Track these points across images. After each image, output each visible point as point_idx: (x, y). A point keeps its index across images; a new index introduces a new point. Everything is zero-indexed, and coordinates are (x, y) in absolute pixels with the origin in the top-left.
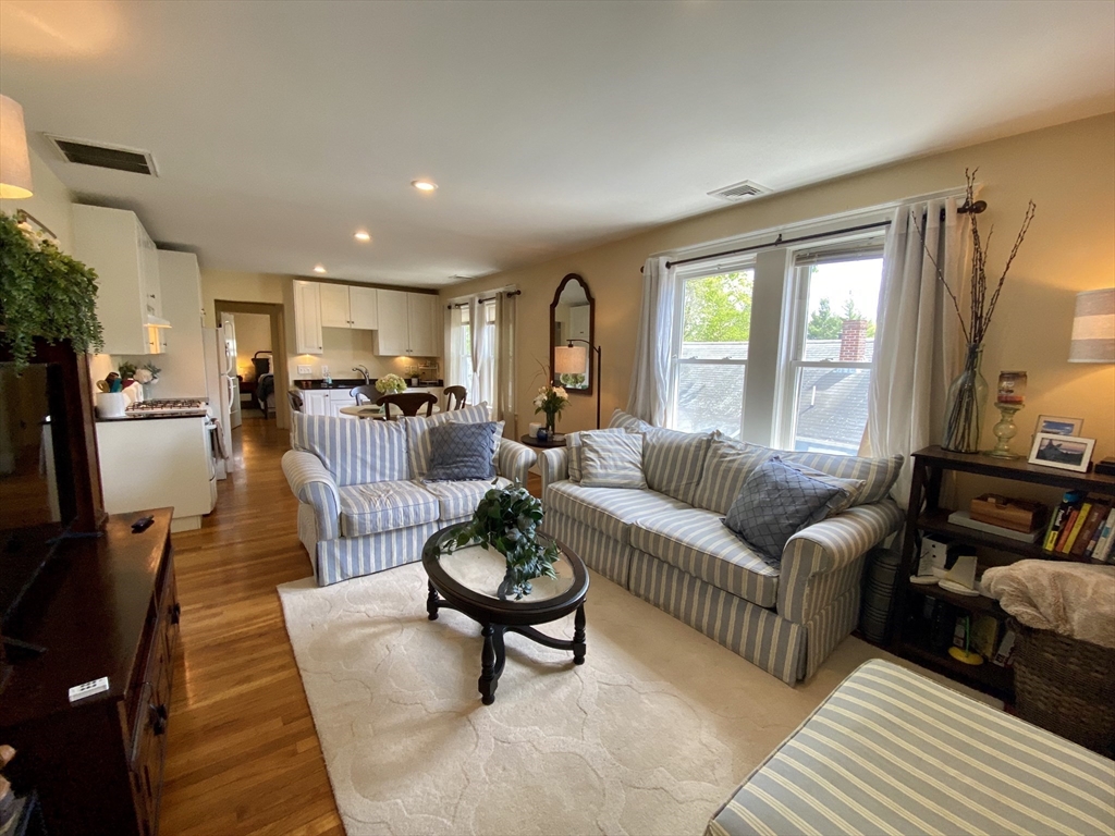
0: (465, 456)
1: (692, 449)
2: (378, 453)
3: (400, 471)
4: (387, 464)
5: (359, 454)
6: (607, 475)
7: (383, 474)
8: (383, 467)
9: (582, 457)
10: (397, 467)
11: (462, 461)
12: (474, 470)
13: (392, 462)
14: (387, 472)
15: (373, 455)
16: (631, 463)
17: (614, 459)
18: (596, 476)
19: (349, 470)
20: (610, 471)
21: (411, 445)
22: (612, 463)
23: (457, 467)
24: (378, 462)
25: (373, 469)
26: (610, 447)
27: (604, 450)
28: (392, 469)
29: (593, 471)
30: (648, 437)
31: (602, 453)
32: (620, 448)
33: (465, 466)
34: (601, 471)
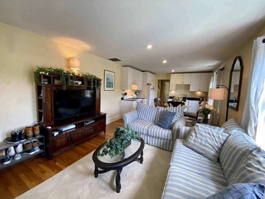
0: (163, 120)
1: (241, 152)
2: (148, 114)
3: (152, 120)
4: (150, 117)
5: (144, 113)
6: (194, 145)
7: (148, 119)
8: (149, 117)
9: (190, 133)
10: (152, 118)
11: (162, 122)
12: (164, 125)
13: (151, 117)
14: (149, 119)
15: (147, 114)
16: (211, 145)
17: (201, 140)
18: (189, 143)
19: (142, 116)
20: (196, 144)
21: (157, 114)
22: (199, 141)
23: (161, 123)
24: (148, 116)
25: (146, 117)
26: (204, 134)
27: (200, 134)
28: (150, 119)
29: (190, 140)
30: (230, 137)
31: (198, 135)
32: (209, 136)
33: (162, 123)
34: (192, 142)
